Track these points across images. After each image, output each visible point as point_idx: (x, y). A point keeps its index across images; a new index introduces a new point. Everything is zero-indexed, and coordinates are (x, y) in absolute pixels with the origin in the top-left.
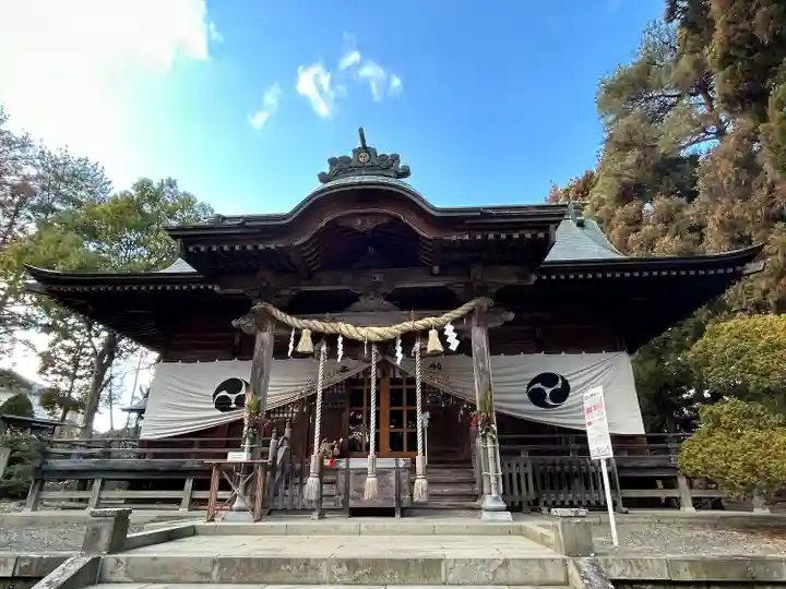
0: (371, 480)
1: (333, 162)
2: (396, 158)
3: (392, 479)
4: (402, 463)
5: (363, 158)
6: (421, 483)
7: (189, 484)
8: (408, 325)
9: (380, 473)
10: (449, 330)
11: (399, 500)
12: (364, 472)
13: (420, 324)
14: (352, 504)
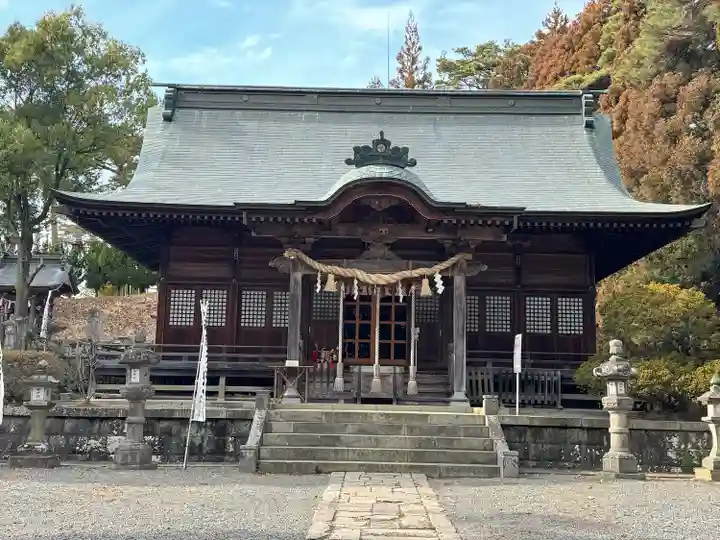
0: (376, 380)
1: (357, 150)
2: (406, 150)
3: (391, 380)
4: (398, 369)
5: (381, 148)
6: (412, 383)
7: (222, 381)
8: (407, 274)
9: (382, 376)
10: (438, 278)
11: (395, 394)
12: (371, 375)
13: (416, 273)
14: (363, 395)
